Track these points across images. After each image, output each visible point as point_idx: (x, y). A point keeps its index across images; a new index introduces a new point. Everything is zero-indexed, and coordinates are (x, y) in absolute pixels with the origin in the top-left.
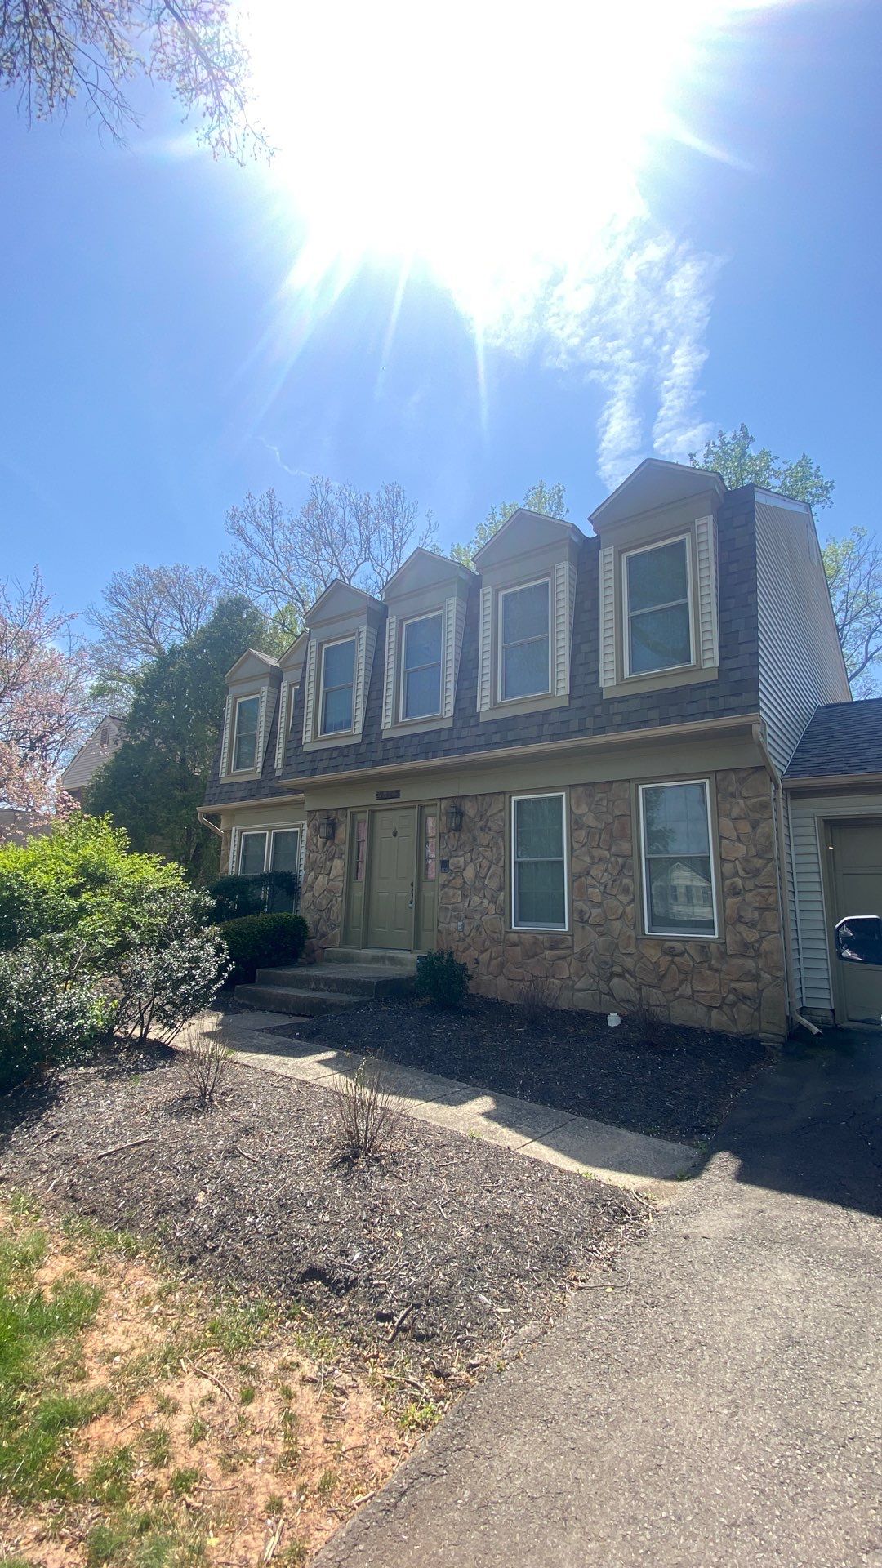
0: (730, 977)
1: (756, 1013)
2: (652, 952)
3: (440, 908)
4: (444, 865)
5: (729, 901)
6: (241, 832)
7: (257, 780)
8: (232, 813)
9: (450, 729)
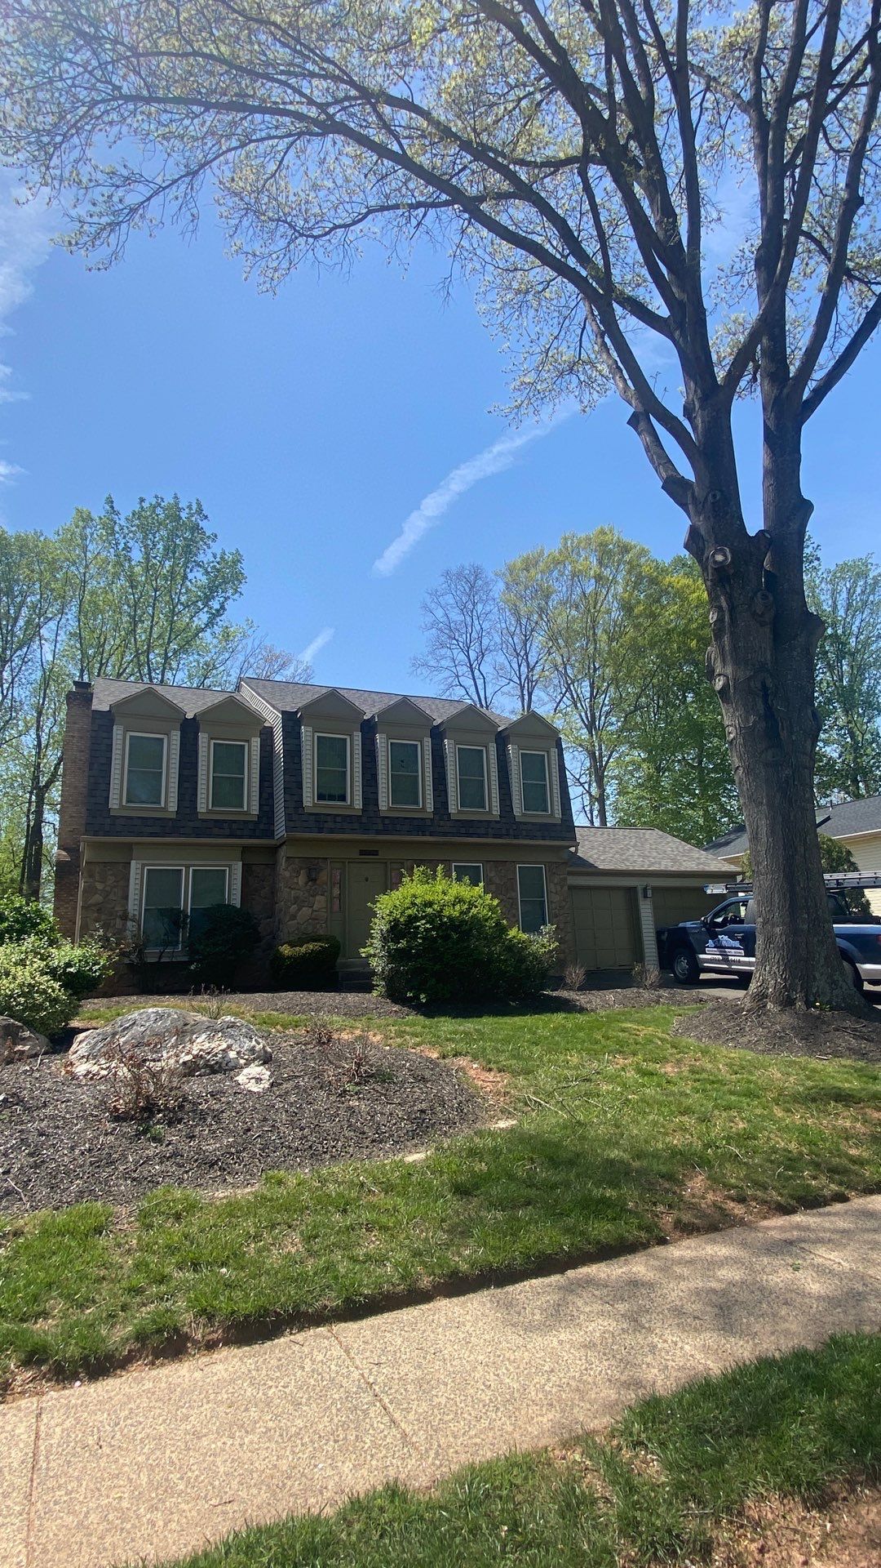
6: (144, 866)
7: (171, 819)
8: (129, 847)
9: (431, 819)
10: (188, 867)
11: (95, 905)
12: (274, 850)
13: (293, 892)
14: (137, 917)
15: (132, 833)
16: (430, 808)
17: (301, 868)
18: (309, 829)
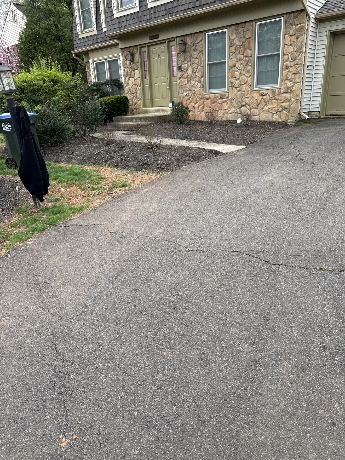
0: (281, 101)
1: (288, 113)
2: (256, 95)
3: (179, 87)
4: (180, 68)
5: (285, 71)
7: (95, 35)
8: (88, 53)
10: (106, 60)
15: (85, 46)
18: (115, 29)
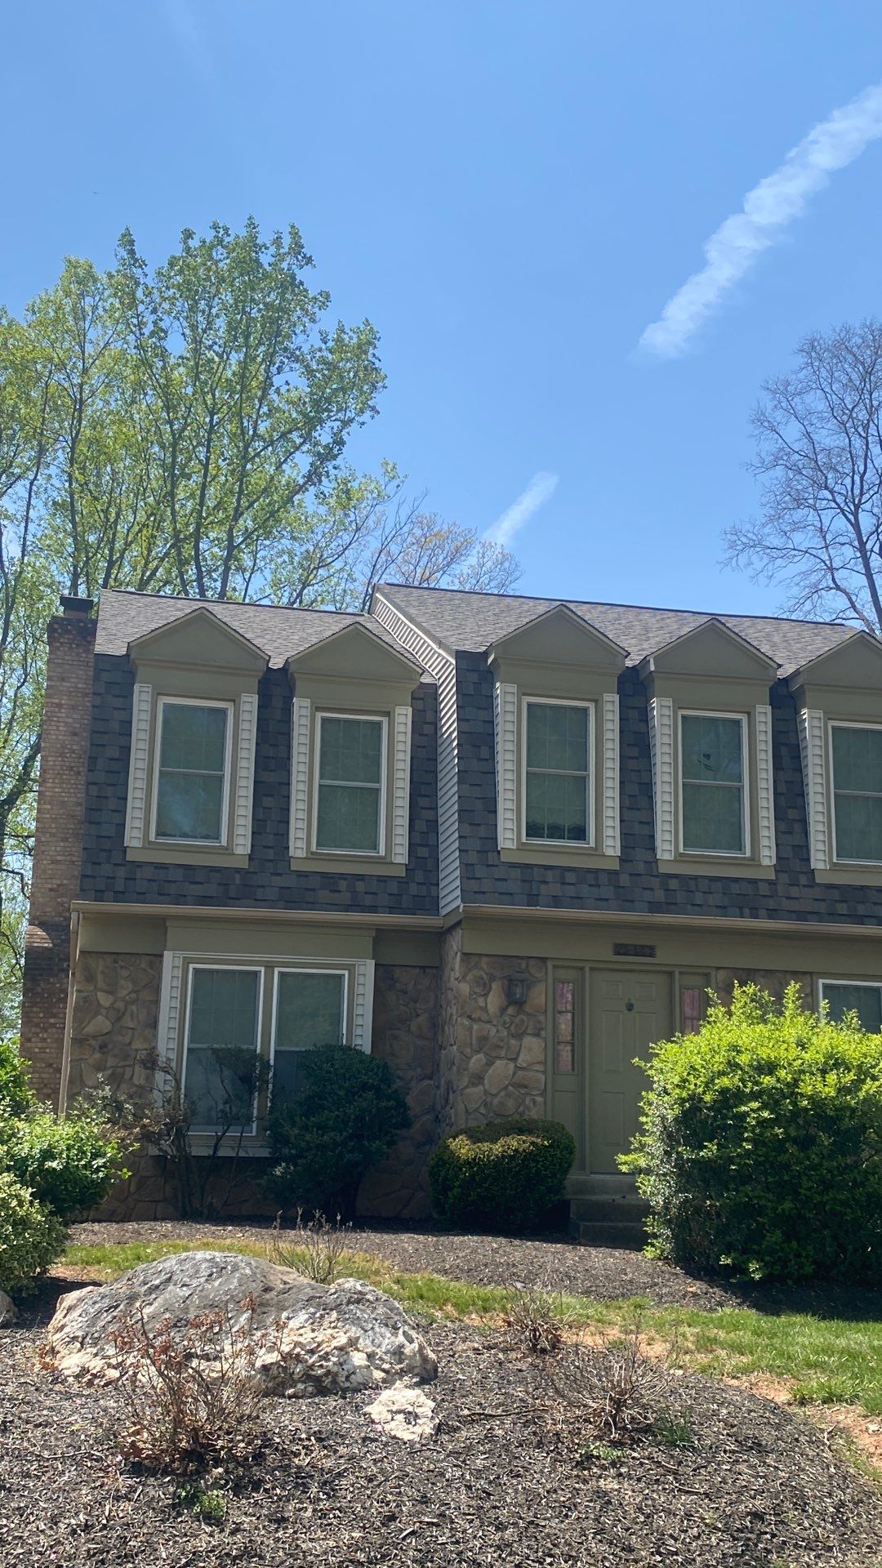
6: (187, 962)
7: (238, 870)
8: (159, 925)
9: (770, 882)
10: (270, 967)
11: (94, 1037)
12: (440, 936)
13: (476, 1027)
14: (174, 1065)
15: (162, 896)
16: (768, 856)
17: (492, 978)
18: (508, 897)
